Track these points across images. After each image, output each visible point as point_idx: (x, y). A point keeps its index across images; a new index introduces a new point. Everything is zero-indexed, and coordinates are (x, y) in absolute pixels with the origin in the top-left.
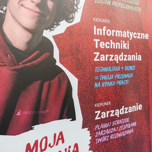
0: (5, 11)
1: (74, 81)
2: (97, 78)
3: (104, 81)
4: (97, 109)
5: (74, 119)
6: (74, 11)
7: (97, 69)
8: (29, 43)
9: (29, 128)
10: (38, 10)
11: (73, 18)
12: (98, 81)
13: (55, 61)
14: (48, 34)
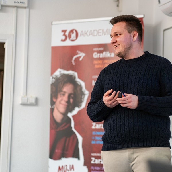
0: (54, 107)
1: (80, 139)
2: (93, 138)
3: (98, 140)
4: (93, 157)
5: (79, 159)
6: (81, 102)
7: (94, 133)
8: (62, 120)
9: (60, 158)
10: (66, 104)
11: (81, 106)
12: (94, 140)
13: (71, 128)
14: (70, 115)
